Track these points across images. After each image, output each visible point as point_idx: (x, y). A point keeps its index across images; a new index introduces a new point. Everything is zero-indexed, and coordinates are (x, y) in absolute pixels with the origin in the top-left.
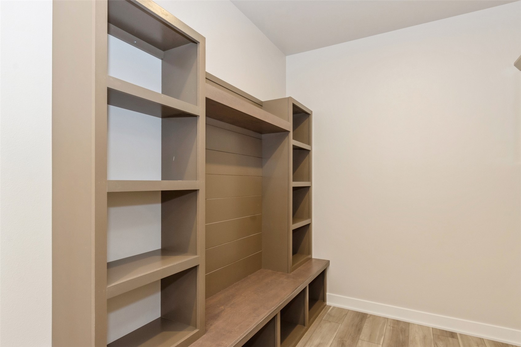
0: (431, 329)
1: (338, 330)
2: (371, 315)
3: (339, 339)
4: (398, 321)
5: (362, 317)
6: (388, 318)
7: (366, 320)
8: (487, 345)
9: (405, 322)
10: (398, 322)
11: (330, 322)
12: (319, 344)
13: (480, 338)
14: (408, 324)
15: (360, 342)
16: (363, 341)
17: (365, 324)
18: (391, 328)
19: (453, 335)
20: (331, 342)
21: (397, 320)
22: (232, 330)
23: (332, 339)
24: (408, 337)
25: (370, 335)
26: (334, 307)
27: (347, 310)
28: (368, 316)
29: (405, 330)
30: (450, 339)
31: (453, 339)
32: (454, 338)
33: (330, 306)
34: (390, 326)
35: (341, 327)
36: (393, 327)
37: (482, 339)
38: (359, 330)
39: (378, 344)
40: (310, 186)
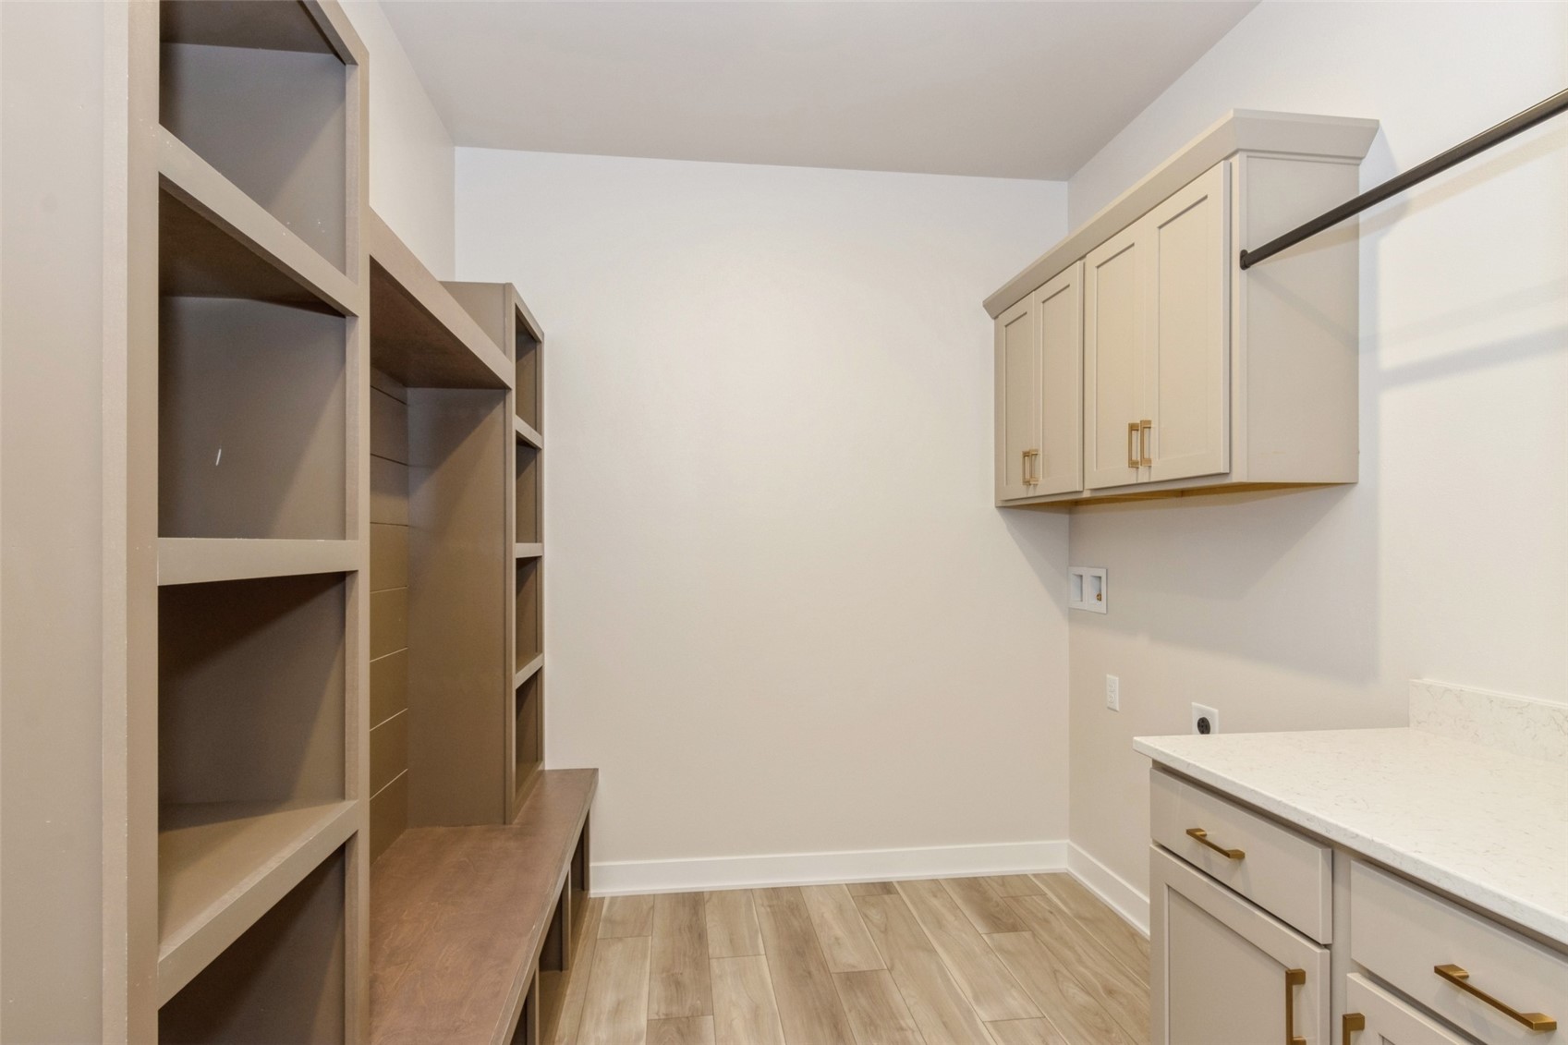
0: (845, 888)
1: (649, 952)
2: (711, 893)
3: (664, 975)
4: (774, 889)
5: (694, 903)
6: (751, 890)
7: (707, 906)
8: (948, 889)
9: (791, 887)
10: (774, 892)
11: (620, 939)
12: (619, 1004)
13: (933, 880)
14: (796, 890)
15: (714, 963)
16: (721, 960)
17: (708, 918)
18: (768, 909)
19: (886, 888)
20: (646, 989)
21: (772, 888)
22: (458, 1024)
23: (647, 981)
24: (808, 917)
25: (731, 941)
26: (613, 899)
27: (649, 895)
28: (707, 897)
29: (797, 906)
30: (886, 897)
31: (892, 896)
32: (891, 894)
33: (602, 899)
34: (763, 905)
35: (655, 943)
36: (770, 906)
37: (935, 881)
38: (700, 936)
39: (755, 955)
40: (540, 557)
